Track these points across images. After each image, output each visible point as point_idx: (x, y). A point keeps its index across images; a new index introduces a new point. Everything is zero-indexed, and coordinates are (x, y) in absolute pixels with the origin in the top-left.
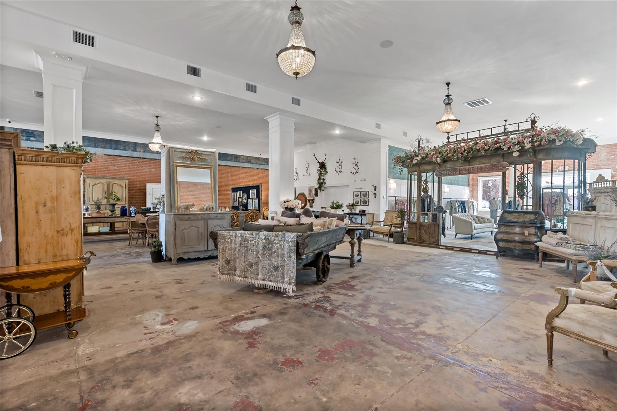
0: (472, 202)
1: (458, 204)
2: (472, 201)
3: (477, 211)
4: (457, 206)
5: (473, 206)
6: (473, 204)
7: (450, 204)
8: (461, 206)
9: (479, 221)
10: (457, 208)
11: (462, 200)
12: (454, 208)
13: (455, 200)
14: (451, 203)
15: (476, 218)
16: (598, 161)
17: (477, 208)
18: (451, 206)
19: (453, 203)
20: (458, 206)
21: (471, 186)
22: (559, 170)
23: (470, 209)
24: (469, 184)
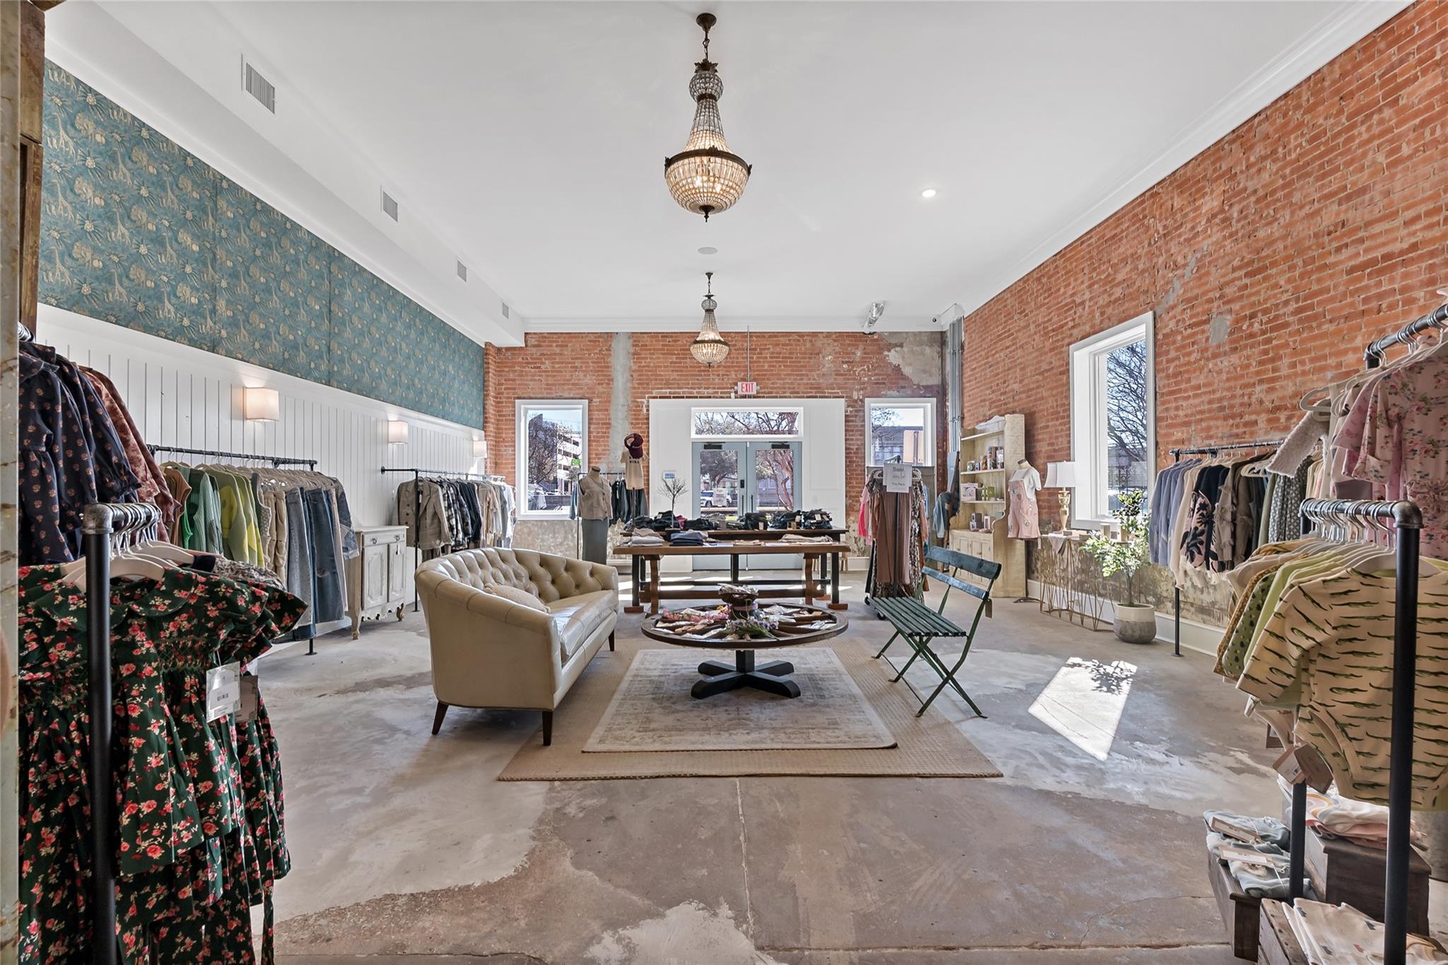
0: (500, 487)
1: (446, 497)
2: (498, 483)
3: (514, 521)
4: (443, 504)
5: (504, 503)
6: (502, 497)
7: (414, 496)
8: (461, 505)
9: (553, 582)
10: (445, 515)
11: (463, 478)
12: (430, 512)
13: (435, 477)
14: (418, 493)
15: (541, 571)
16: (818, 375)
17: (514, 512)
18: (418, 505)
19: (426, 492)
20: (449, 507)
21: (491, 427)
22: (736, 392)
23: (491, 515)
24: (485, 422)
